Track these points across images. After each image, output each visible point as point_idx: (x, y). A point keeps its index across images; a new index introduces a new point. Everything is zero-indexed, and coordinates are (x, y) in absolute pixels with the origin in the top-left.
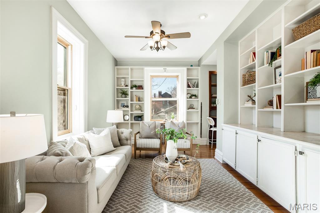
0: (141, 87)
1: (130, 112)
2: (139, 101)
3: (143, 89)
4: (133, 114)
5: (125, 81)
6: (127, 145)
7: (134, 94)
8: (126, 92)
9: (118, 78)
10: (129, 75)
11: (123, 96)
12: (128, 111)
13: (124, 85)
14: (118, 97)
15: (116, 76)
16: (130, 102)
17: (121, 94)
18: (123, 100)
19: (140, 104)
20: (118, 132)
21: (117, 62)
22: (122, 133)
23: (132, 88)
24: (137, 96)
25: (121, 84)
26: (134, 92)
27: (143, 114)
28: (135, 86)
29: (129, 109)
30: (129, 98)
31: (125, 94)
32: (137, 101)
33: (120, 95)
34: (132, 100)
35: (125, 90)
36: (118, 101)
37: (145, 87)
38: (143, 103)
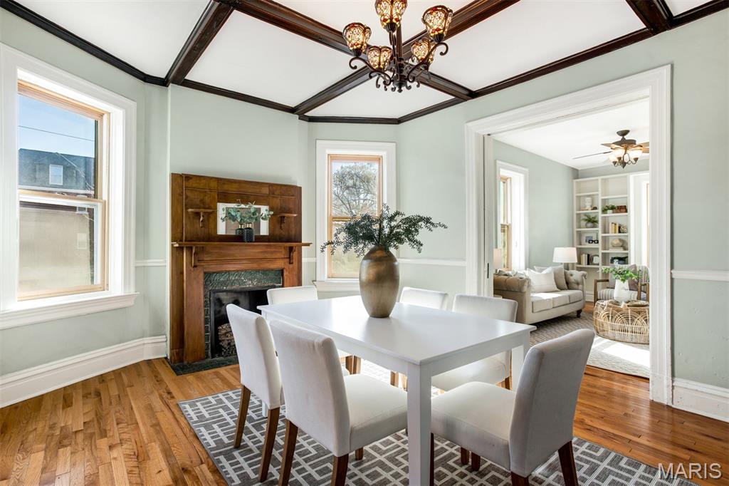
0: (623, 209)
1: (601, 251)
2: (620, 232)
3: (626, 211)
4: (608, 253)
5: (593, 201)
6: (578, 289)
7: (611, 220)
8: (594, 218)
9: (579, 197)
10: (597, 191)
11: (590, 224)
12: (598, 249)
13: (591, 206)
14: (580, 227)
15: (575, 195)
16: (601, 235)
17: (585, 222)
18: (589, 231)
19: (623, 238)
20: (565, 274)
21: (576, 174)
22: (572, 275)
23: (604, 211)
24: (615, 224)
25: (585, 207)
26: (610, 218)
27: (627, 254)
28: (613, 208)
29: (599, 246)
30: (600, 228)
31: (592, 221)
32: (615, 233)
33: (583, 223)
34: (605, 231)
35: (592, 216)
36: (580, 234)
37: (631, 208)
38: (627, 236)
